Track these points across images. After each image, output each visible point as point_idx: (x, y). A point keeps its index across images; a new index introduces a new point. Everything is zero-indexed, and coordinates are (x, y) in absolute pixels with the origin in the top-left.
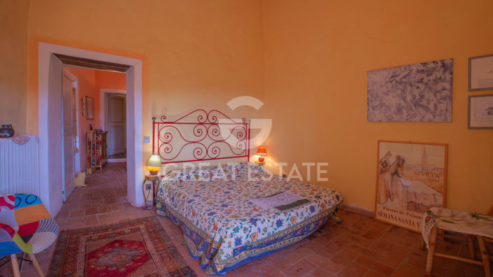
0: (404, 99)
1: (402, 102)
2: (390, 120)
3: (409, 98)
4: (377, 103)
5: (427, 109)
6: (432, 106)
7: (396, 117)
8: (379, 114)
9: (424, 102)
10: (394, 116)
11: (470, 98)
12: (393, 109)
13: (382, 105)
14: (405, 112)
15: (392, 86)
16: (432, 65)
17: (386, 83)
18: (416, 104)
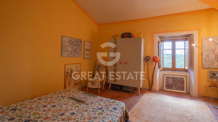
0: (73, 49)
1: (72, 50)
2: (69, 56)
3: (74, 49)
4: (65, 49)
5: (77, 53)
6: (78, 52)
7: (71, 55)
8: (66, 53)
9: (77, 51)
10: (70, 55)
11: (84, 51)
12: (70, 52)
13: (67, 50)
14: (73, 54)
15: (70, 44)
16: (79, 40)
17: (68, 42)
18: (75, 51)
